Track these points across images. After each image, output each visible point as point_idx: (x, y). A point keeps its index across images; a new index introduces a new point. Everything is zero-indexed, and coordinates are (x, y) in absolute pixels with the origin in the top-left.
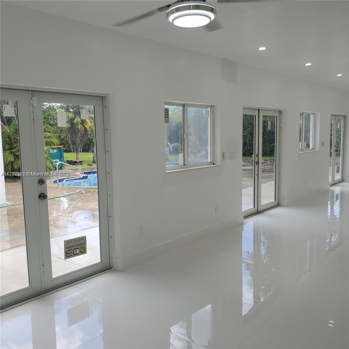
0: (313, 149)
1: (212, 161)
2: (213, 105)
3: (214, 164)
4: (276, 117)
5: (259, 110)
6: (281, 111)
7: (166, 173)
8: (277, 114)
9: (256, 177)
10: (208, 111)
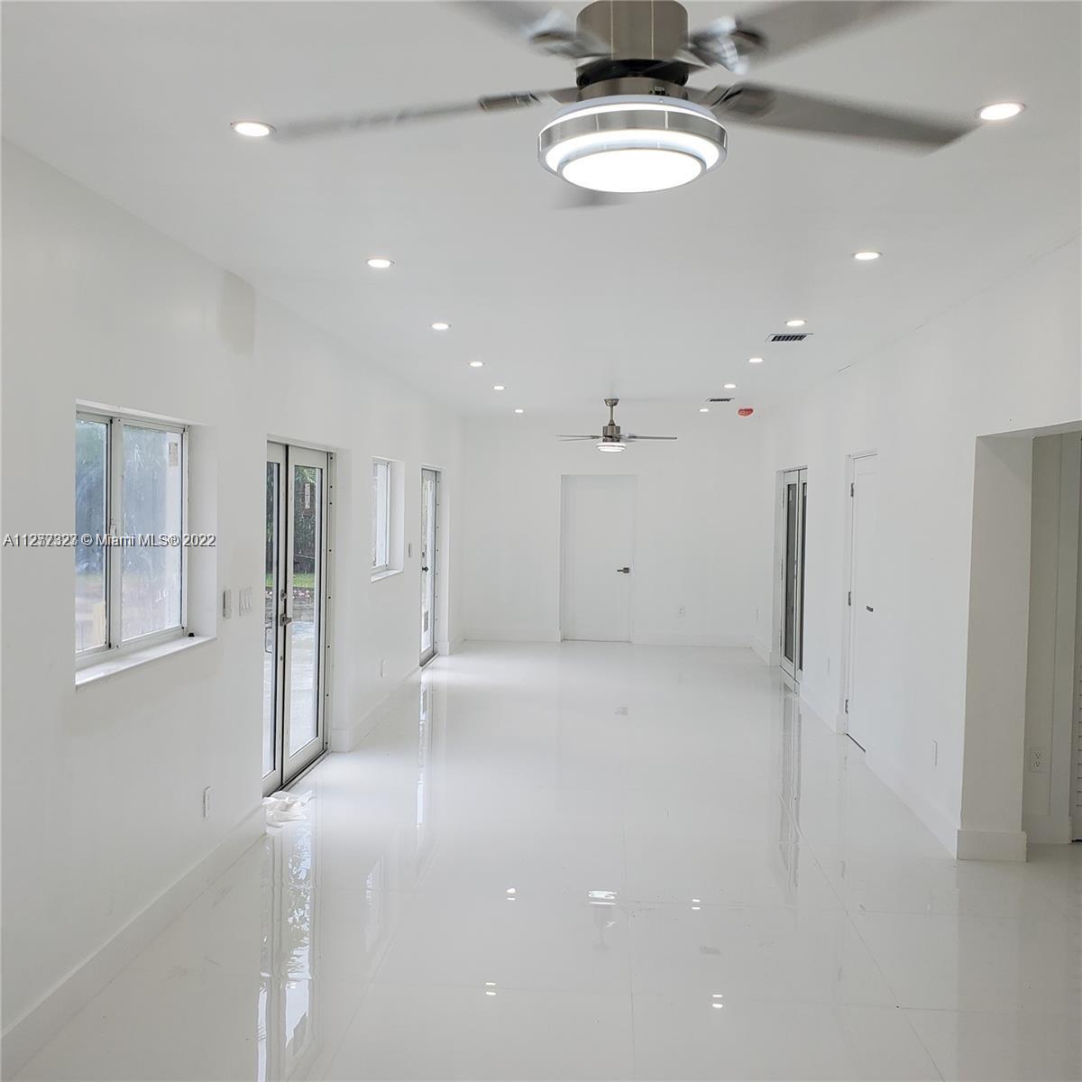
0: (387, 568)
1: (185, 625)
2: (189, 426)
3: (191, 635)
4: (318, 471)
5: (287, 447)
6: (331, 453)
7: (77, 687)
8: (321, 462)
9: (280, 663)
10: (176, 445)
